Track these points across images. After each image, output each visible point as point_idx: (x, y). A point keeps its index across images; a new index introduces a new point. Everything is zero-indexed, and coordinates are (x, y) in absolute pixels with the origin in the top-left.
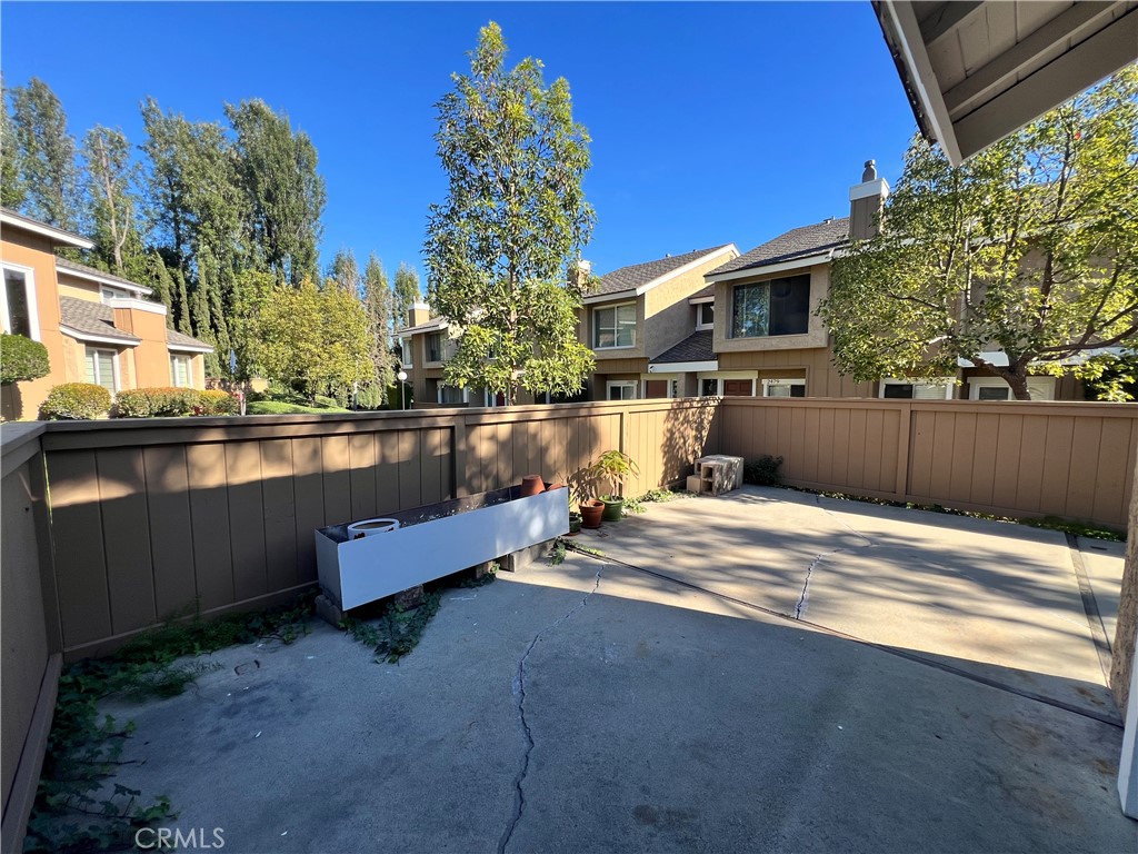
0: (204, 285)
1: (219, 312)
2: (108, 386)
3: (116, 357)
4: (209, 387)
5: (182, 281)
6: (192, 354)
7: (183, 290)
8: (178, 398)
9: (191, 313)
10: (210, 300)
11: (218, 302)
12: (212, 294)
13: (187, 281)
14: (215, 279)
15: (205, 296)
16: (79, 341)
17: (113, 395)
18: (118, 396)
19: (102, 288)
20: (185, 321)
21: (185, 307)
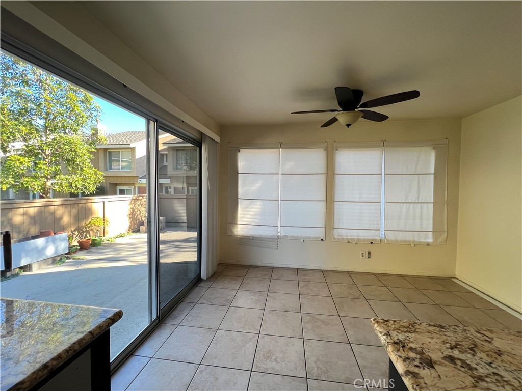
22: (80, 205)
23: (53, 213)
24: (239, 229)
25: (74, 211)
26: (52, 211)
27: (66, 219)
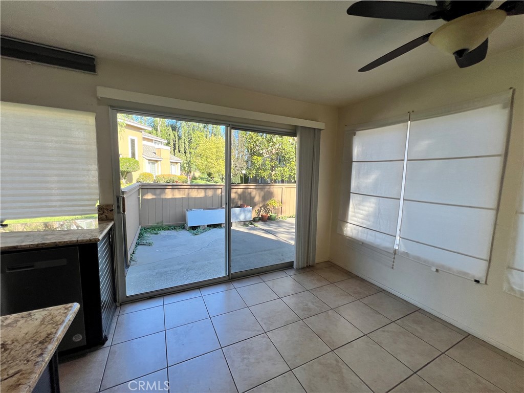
0: (183, 137)
1: (187, 147)
2: (153, 174)
3: (156, 164)
4: (182, 174)
5: (176, 136)
6: (177, 163)
7: (177, 140)
8: (172, 178)
9: (179, 148)
10: (185, 143)
11: (187, 143)
12: (185, 140)
13: (178, 136)
14: (187, 135)
15: (183, 142)
16: (147, 159)
17: (154, 176)
18: (156, 177)
19: (154, 141)
20: (177, 151)
21: (177, 145)
22: (266, 189)
23: (250, 194)
24: (349, 229)
25: (262, 193)
26: (250, 192)
27: (257, 199)
